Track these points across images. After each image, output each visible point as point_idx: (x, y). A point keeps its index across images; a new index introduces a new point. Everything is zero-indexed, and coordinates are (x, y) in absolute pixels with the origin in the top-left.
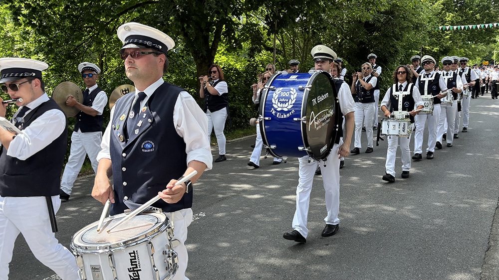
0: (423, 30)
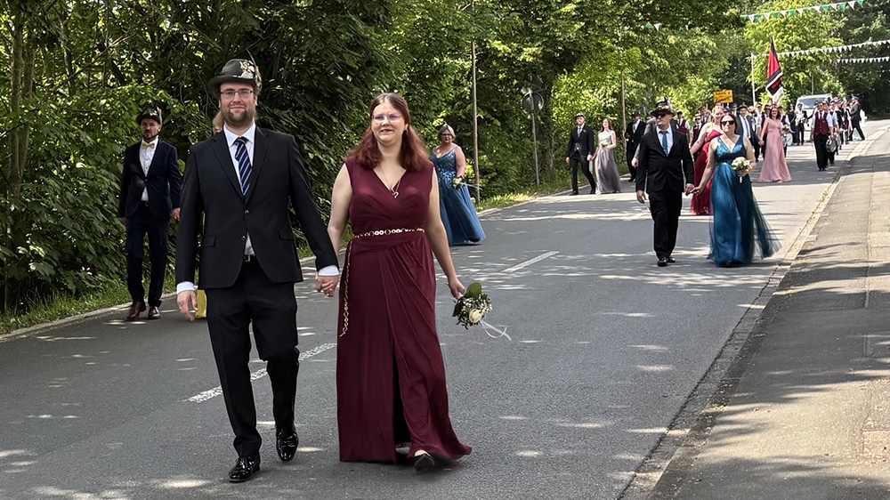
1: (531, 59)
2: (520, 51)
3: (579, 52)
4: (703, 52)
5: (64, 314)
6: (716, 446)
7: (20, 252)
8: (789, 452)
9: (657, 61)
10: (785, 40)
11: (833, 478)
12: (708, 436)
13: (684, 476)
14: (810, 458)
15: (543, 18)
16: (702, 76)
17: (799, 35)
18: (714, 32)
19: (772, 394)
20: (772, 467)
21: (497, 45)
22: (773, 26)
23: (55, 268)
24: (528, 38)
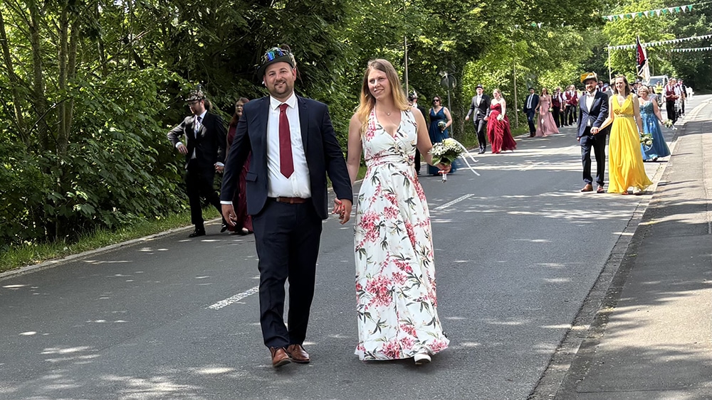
1: (448, 50)
2: (439, 43)
3: (483, 44)
4: (574, 44)
5: (104, 244)
6: (612, 337)
7: (69, 196)
8: (666, 341)
9: (539, 50)
10: (632, 34)
11: (703, 360)
12: (604, 330)
13: (591, 359)
14: (684, 346)
15: (457, 18)
16: (572, 62)
17: (643, 31)
18: (582, 29)
19: (648, 298)
20: (657, 353)
21: (423, 39)
22: (624, 24)
23: (96, 209)
24: (445, 34)
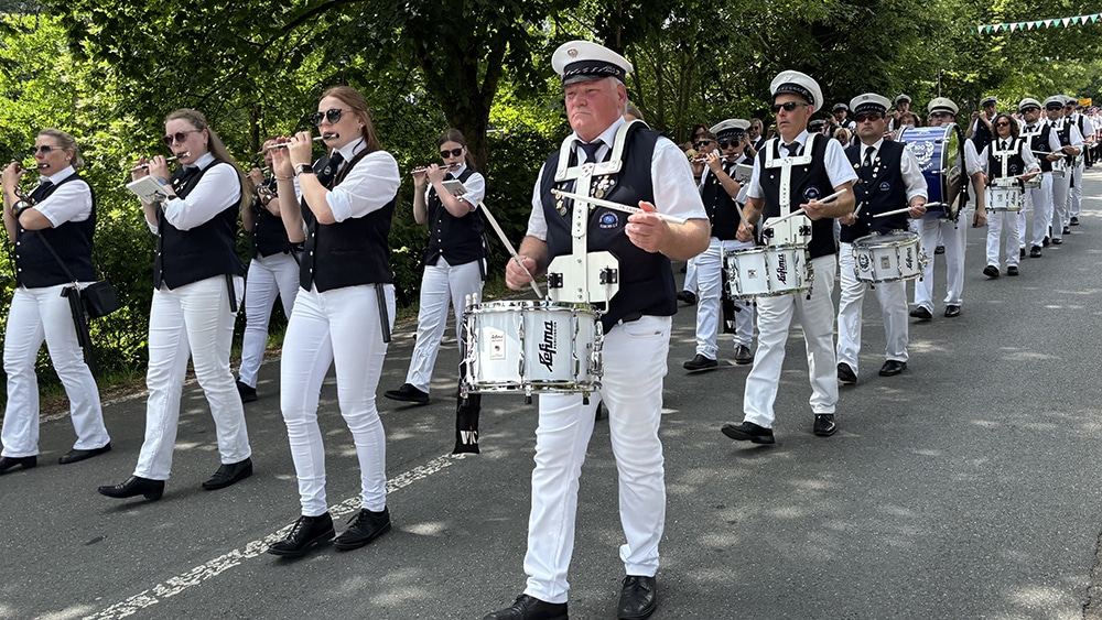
0: (943, 36)
2: (965, 76)
3: (1002, 76)
4: (1076, 75)
18: (1087, 62)
24: (970, 69)
